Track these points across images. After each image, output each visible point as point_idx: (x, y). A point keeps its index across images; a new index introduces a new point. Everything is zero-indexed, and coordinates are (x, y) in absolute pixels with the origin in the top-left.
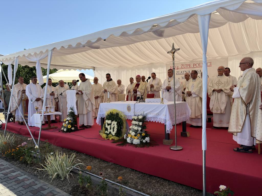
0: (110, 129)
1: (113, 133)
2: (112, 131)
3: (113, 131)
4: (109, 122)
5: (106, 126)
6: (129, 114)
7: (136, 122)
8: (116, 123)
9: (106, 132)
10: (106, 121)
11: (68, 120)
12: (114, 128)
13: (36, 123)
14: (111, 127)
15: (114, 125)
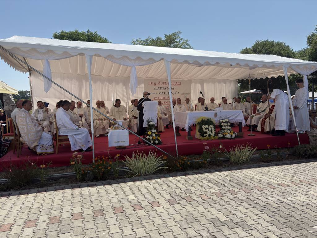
0: (209, 132)
3: (212, 133)
5: (204, 130)
6: (215, 119)
7: (225, 124)
8: (213, 127)
9: (205, 135)
10: (204, 127)
11: (154, 133)
12: (211, 131)
13: (115, 142)
14: (209, 130)
15: (211, 128)
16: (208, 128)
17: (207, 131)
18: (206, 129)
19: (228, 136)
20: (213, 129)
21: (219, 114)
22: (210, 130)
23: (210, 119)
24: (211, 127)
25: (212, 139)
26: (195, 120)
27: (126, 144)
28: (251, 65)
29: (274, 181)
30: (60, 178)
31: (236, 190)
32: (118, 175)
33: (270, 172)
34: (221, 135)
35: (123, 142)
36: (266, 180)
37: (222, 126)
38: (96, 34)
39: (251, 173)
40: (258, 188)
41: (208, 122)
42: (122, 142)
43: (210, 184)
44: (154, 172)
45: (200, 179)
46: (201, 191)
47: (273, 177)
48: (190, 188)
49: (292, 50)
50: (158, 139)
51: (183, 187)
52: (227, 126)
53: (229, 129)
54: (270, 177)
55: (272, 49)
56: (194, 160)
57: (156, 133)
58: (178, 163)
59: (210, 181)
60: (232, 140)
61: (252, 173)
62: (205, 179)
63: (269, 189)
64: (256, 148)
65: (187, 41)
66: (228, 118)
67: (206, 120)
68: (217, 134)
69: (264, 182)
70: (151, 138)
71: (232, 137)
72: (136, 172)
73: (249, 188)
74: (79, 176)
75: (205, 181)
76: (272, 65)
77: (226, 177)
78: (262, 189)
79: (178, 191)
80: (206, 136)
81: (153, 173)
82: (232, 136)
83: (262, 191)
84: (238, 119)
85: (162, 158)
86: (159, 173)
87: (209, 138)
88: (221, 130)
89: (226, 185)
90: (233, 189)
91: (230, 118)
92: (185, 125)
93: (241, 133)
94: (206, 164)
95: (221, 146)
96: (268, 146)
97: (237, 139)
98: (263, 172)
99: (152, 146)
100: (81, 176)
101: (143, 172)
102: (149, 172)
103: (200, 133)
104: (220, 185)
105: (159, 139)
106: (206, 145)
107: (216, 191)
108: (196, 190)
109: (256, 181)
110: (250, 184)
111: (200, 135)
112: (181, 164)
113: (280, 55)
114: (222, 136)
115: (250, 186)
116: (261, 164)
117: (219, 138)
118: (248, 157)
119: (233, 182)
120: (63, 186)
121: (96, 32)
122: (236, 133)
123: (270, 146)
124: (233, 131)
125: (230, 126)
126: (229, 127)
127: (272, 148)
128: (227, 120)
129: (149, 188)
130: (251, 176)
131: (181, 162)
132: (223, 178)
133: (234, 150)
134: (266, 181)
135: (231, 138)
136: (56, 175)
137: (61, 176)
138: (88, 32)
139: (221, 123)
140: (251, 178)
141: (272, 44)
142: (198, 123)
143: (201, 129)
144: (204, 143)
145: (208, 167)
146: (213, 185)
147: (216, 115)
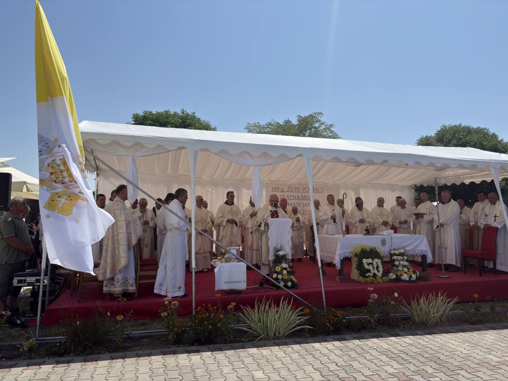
0: (374, 269)
1: (380, 274)
2: (376, 271)
3: (378, 271)
4: (370, 260)
5: (366, 266)
6: (383, 250)
7: (399, 258)
8: (380, 261)
9: (367, 275)
10: (365, 261)
11: (285, 269)
12: (377, 268)
13: (226, 282)
14: (373, 267)
15: (377, 263)
16: (372, 264)
17: (370, 267)
18: (368, 264)
19: (405, 277)
20: (380, 264)
21: (388, 241)
22: (375, 266)
23: (375, 248)
24: (377, 261)
25: (380, 282)
26: (350, 250)
27: (243, 286)
28: (439, 165)
29: (491, 357)
30: (143, 337)
31: (430, 370)
32: (232, 337)
33: (484, 341)
34: (392, 276)
35: (238, 282)
36: (478, 354)
37: (394, 260)
38: (194, 116)
39: (450, 341)
40: (466, 367)
41: (372, 253)
42: (235, 282)
43: (384, 358)
44: (289, 334)
45: (366, 348)
46: (371, 370)
47: (490, 351)
48: (351, 363)
49: (502, 140)
50: (292, 280)
51: (340, 361)
52: (403, 260)
53: (405, 266)
54: (483, 350)
55: (468, 138)
56: (353, 317)
57: (289, 270)
58: (328, 321)
59: (382, 353)
60: (411, 284)
61: (453, 342)
62: (375, 349)
63: (484, 369)
64: (455, 300)
65: (331, 125)
66: (404, 248)
67: (368, 249)
68: (386, 273)
69: (475, 358)
70: (280, 277)
71: (412, 279)
72: (261, 333)
73: (452, 368)
74: (173, 336)
75: (374, 353)
76: (474, 165)
77: (410, 347)
78: (473, 370)
79: (333, 367)
80: (369, 276)
81: (287, 337)
82: (411, 277)
83: (474, 373)
84: (420, 249)
85: (301, 311)
86: (298, 336)
87: (374, 279)
88: (393, 266)
89: (411, 360)
90: (424, 367)
91: (407, 249)
92: (334, 258)
93: (425, 272)
94: (373, 324)
95: (396, 295)
96: (476, 296)
97: (421, 283)
98: (470, 340)
99: (284, 290)
100: (175, 336)
101: (271, 334)
102: (281, 334)
103: (359, 272)
104: (402, 361)
105: (294, 279)
106: (373, 292)
107: (395, 371)
108: (361, 366)
109: (462, 355)
110: (451, 361)
111: (359, 275)
112: (332, 322)
113: (483, 148)
114: (394, 277)
115: (452, 364)
116: (465, 327)
117: (391, 280)
118: (443, 315)
119: (423, 356)
120: (148, 352)
121: (194, 113)
122: (417, 272)
123: (478, 297)
124: (412, 269)
125: (407, 261)
126: (405, 263)
127: (482, 300)
128: (402, 251)
129: (284, 360)
130: (452, 346)
131: (333, 319)
132: (404, 349)
133: (418, 301)
134: (478, 356)
135: (410, 281)
136: (136, 333)
137: (143, 335)
138: (183, 113)
139: (392, 255)
140: (452, 350)
141: (468, 131)
142: (356, 255)
143: (360, 265)
144: (369, 288)
145: (375, 329)
146: (389, 360)
147: (383, 242)
